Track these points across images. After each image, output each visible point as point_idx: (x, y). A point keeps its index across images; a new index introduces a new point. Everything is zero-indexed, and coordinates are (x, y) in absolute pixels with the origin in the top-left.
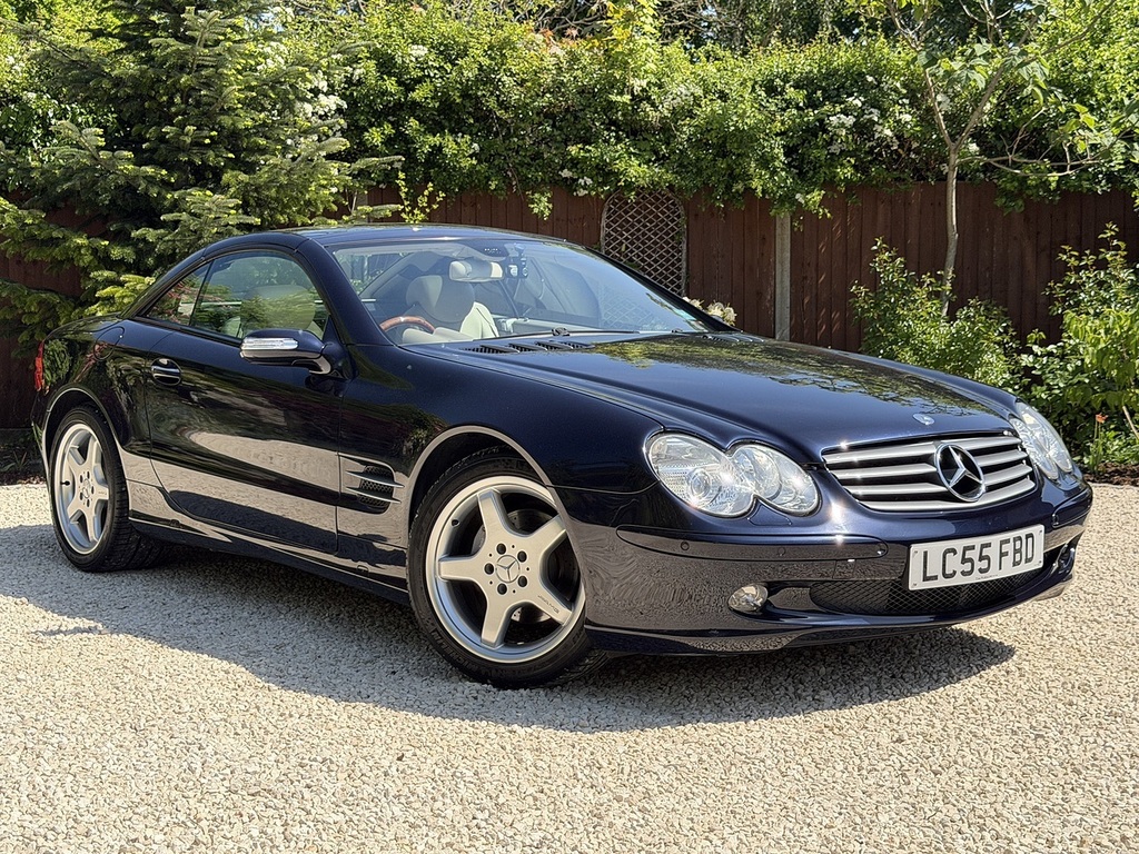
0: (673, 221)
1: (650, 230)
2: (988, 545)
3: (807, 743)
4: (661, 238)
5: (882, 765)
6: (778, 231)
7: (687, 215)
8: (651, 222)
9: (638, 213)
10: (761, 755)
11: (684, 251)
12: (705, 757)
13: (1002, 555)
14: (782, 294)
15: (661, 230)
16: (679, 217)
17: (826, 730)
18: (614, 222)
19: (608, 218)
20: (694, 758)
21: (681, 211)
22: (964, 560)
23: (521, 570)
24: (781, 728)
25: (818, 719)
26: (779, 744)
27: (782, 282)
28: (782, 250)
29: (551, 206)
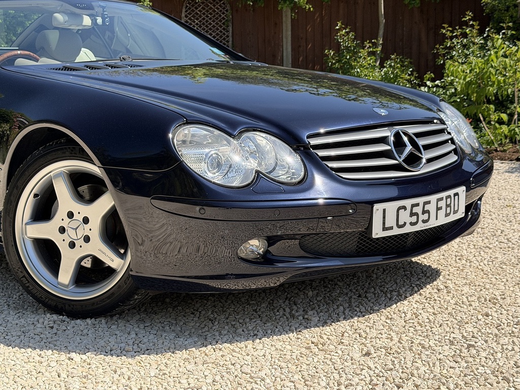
0: (223, 13)
1: (210, 19)
2: (429, 202)
3: (298, 360)
4: (217, 24)
5: (356, 380)
6: (284, 19)
7: (232, 9)
8: (211, 14)
9: (203, 8)
10: (262, 374)
11: (231, 32)
12: (218, 378)
13: (438, 209)
14: (287, 55)
15: (217, 18)
16: (227, 11)
17: (312, 346)
18: (190, 14)
19: (186, 11)
20: (209, 380)
21: (228, 7)
22: (412, 214)
23: (85, 230)
24: (279, 345)
25: (307, 336)
26: (277, 361)
27: (287, 49)
28: (287, 30)
29: (151, 4)
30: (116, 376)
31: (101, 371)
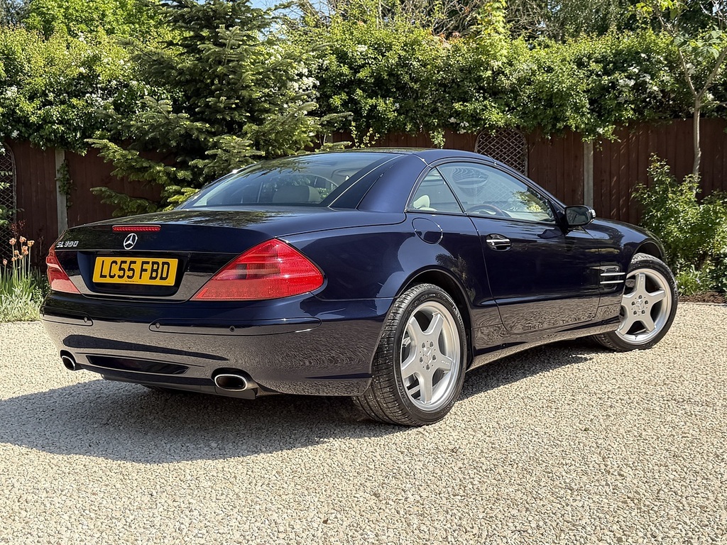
0: (519, 147)
1: (505, 153)
3: (616, 512)
4: (512, 158)
6: (585, 151)
7: (528, 143)
8: (505, 148)
9: (497, 143)
10: (583, 522)
11: (526, 166)
12: (541, 523)
14: (588, 191)
15: (512, 153)
16: (522, 144)
17: (629, 501)
18: (483, 149)
19: (479, 147)
20: (534, 525)
21: (524, 141)
25: (623, 491)
26: (595, 512)
27: (588, 183)
28: (588, 163)
29: (444, 140)
30: (449, 516)
31: (434, 511)
